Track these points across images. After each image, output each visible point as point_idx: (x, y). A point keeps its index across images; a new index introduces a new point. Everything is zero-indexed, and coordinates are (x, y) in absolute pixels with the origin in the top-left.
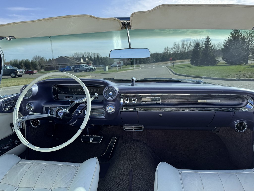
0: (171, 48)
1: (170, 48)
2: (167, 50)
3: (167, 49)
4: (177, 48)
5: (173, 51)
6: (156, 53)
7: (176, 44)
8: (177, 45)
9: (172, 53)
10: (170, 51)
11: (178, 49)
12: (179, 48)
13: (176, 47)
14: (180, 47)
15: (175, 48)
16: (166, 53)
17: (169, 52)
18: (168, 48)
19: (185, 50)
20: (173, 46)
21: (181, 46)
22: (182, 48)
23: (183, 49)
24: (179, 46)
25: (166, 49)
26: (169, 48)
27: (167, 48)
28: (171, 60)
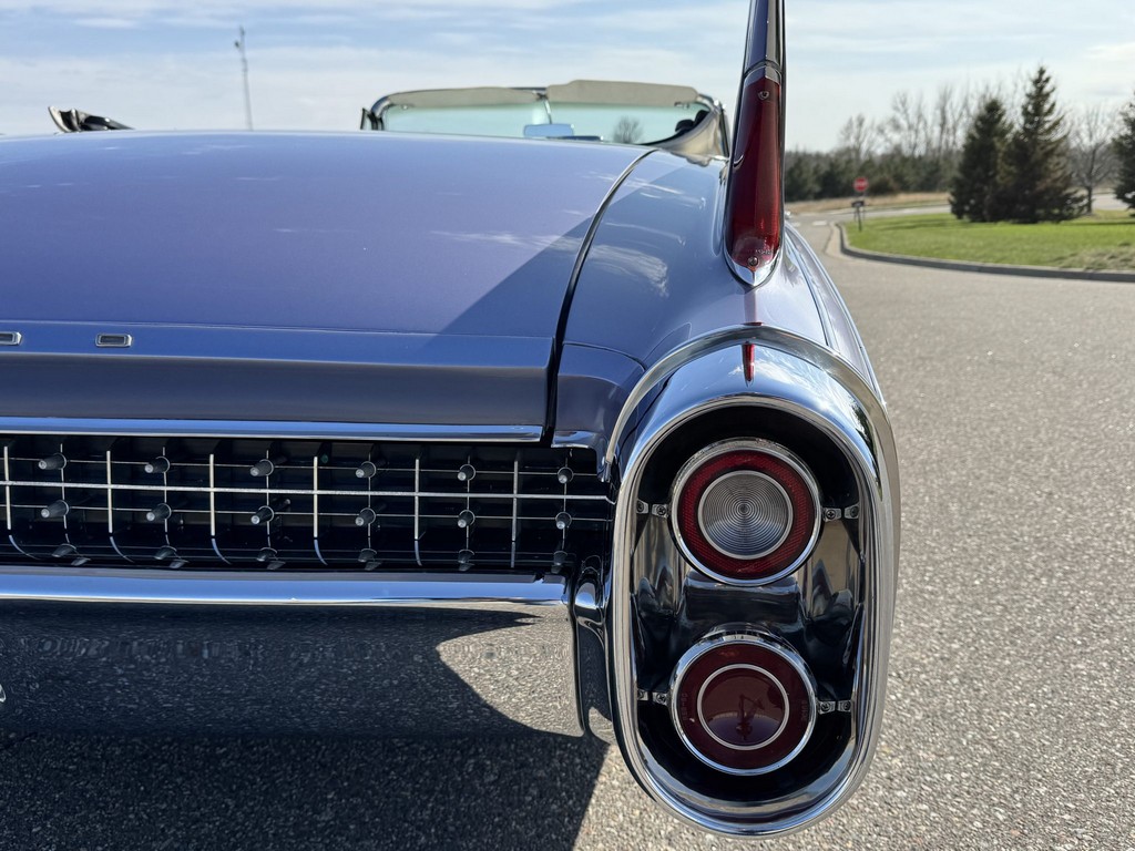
0: (877, 122)
1: (873, 123)
2: (857, 138)
3: (855, 130)
4: (910, 127)
5: (888, 144)
6: (797, 153)
7: (904, 103)
8: (909, 111)
9: (884, 156)
10: (871, 143)
11: (913, 133)
12: (921, 125)
13: (903, 123)
14: (926, 123)
15: (897, 127)
16: (848, 150)
17: (864, 147)
18: (861, 122)
19: (951, 139)
20: (891, 113)
21: (935, 114)
22: (937, 129)
23: (942, 132)
24: (920, 116)
25: (848, 128)
26: (867, 124)
27: (855, 124)
28: (860, 188)
